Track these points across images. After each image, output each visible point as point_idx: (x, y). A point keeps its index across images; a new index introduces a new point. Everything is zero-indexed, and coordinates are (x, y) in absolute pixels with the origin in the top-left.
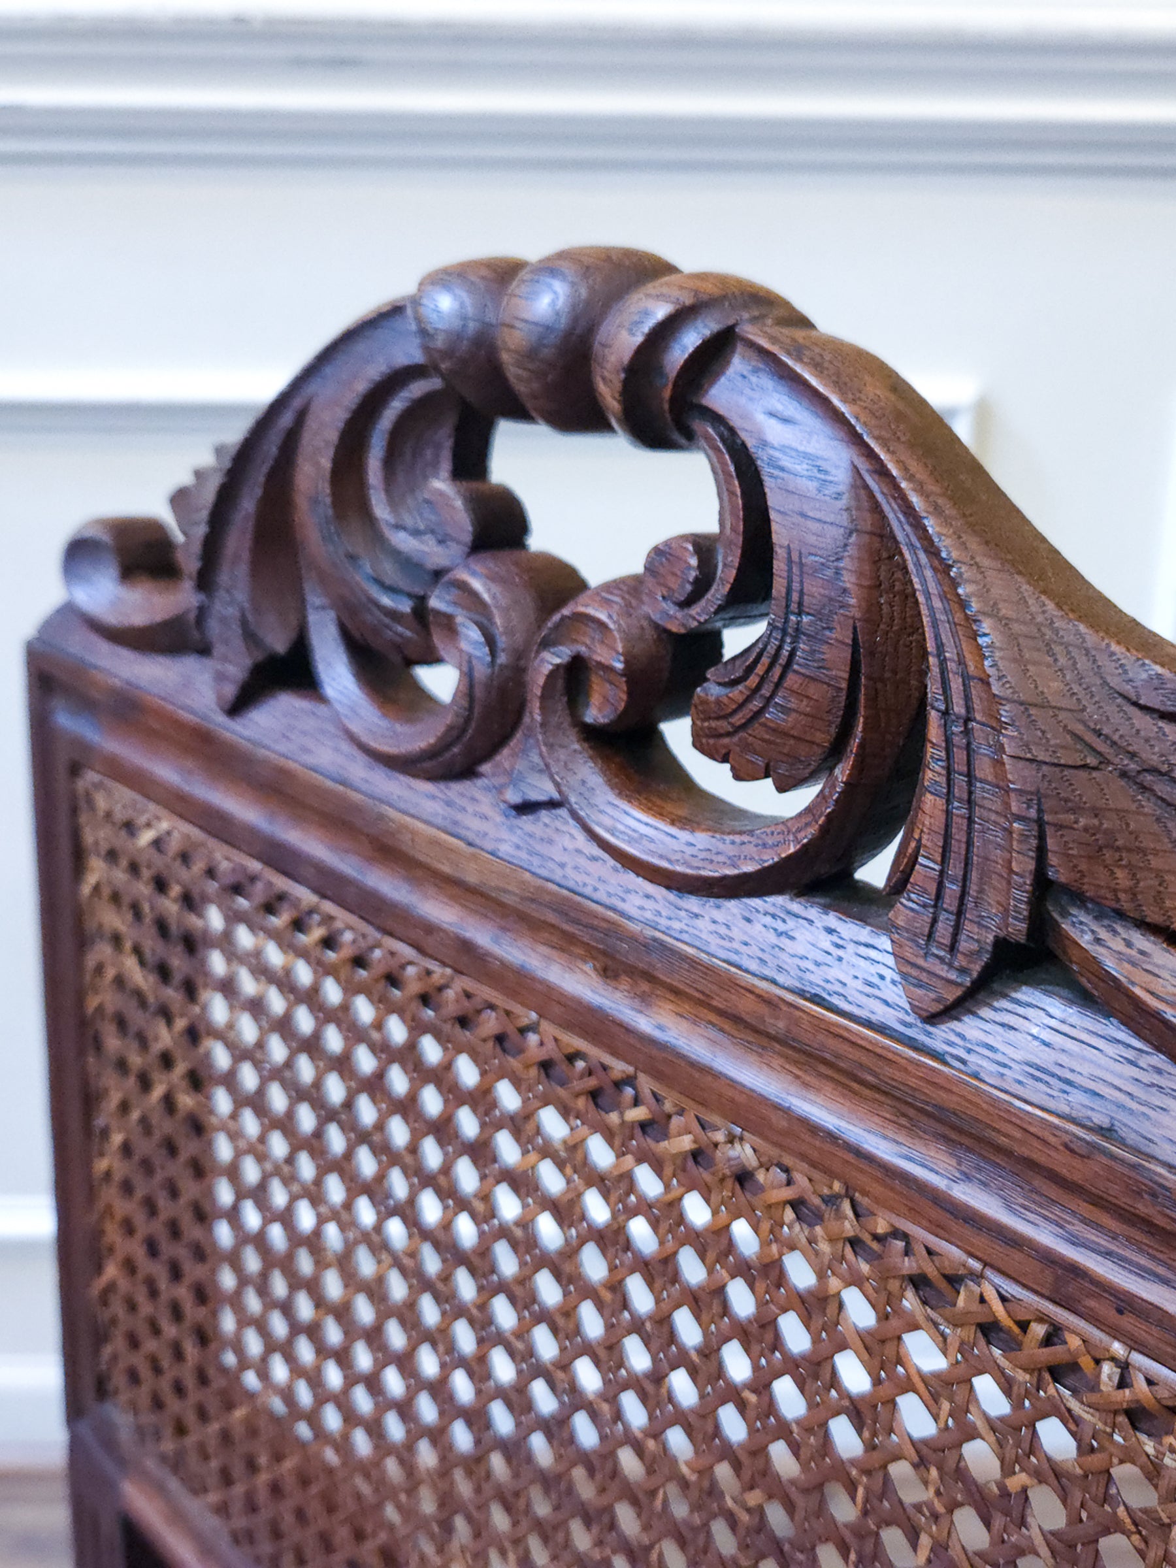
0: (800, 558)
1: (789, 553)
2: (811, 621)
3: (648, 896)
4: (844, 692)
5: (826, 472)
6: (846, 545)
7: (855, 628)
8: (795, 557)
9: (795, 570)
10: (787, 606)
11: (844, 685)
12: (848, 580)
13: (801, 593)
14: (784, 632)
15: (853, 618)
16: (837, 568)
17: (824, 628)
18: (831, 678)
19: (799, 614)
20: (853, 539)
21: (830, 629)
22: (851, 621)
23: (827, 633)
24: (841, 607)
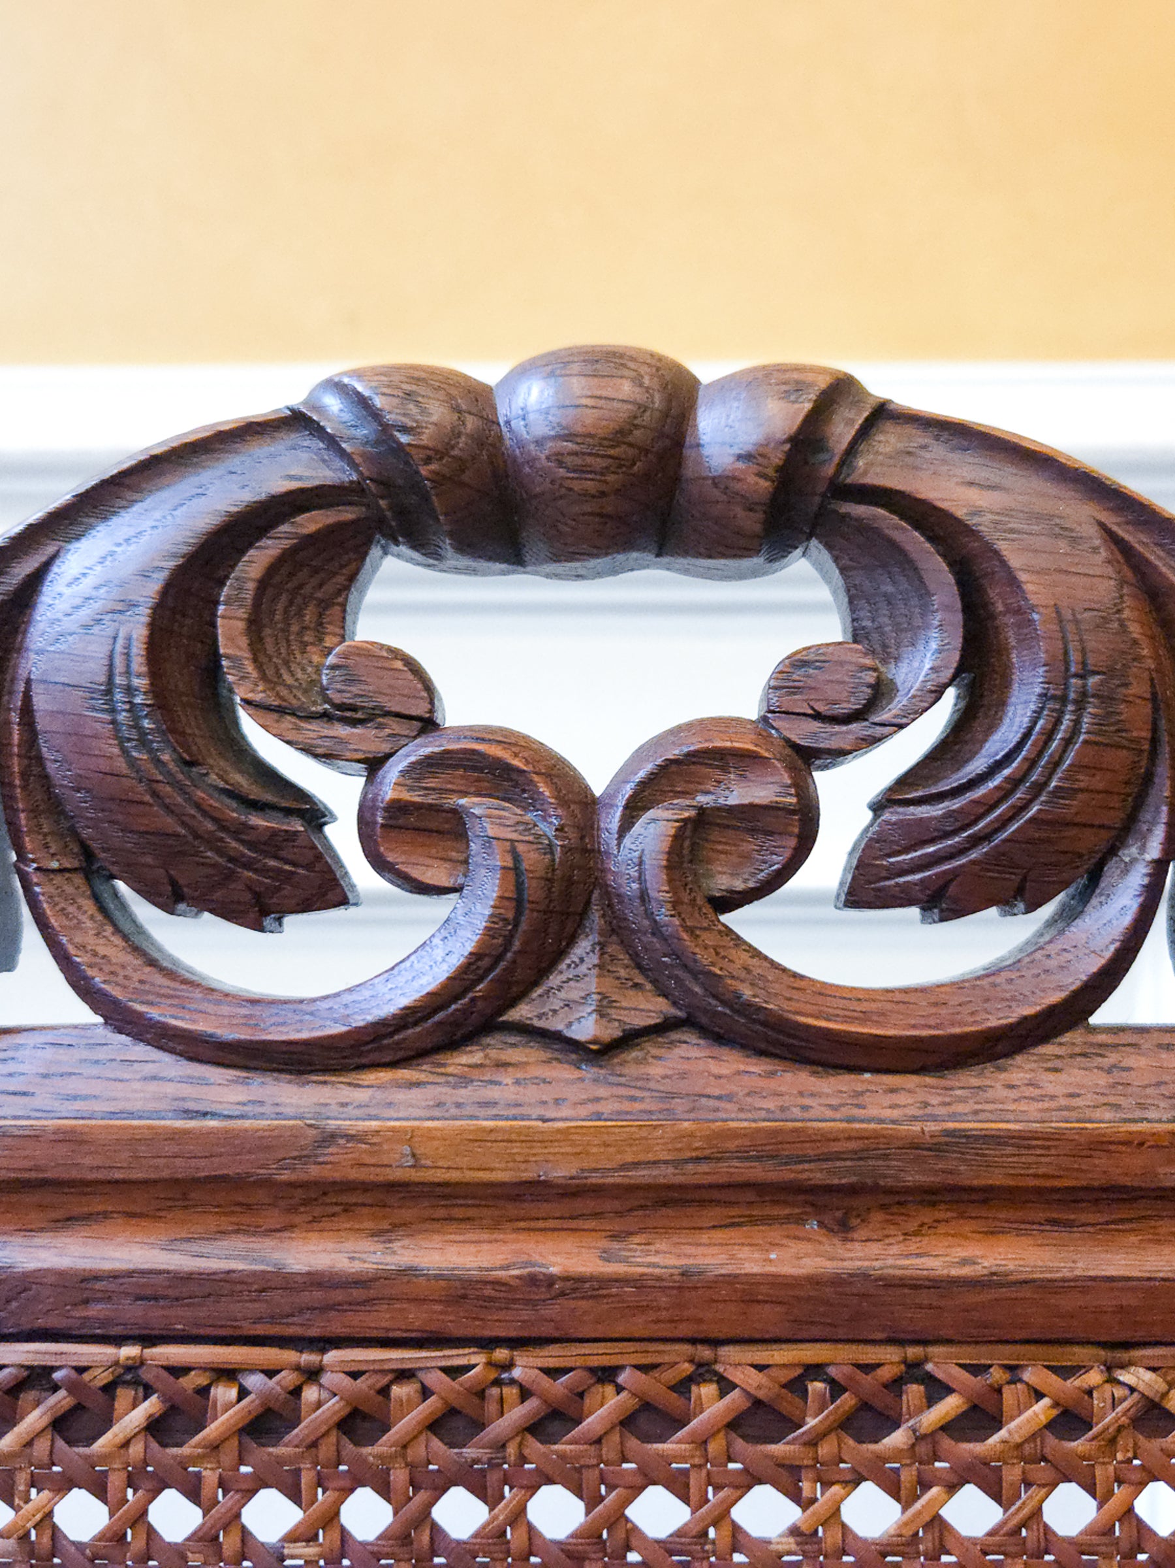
0: (1074, 615)
1: (1058, 612)
2: (1102, 683)
3: (892, 1091)
4: (1146, 754)
5: (1072, 530)
6: (1121, 597)
7: (1152, 680)
8: (1067, 615)
9: (1070, 627)
10: (1067, 669)
11: (1146, 747)
12: (1135, 630)
13: (1083, 651)
14: (1063, 699)
15: (1149, 669)
16: (1119, 620)
17: (1118, 686)
18: (1131, 741)
19: (1082, 677)
20: (1125, 591)
21: (1126, 685)
22: (1146, 675)
23: (1123, 690)
24: (1134, 660)
